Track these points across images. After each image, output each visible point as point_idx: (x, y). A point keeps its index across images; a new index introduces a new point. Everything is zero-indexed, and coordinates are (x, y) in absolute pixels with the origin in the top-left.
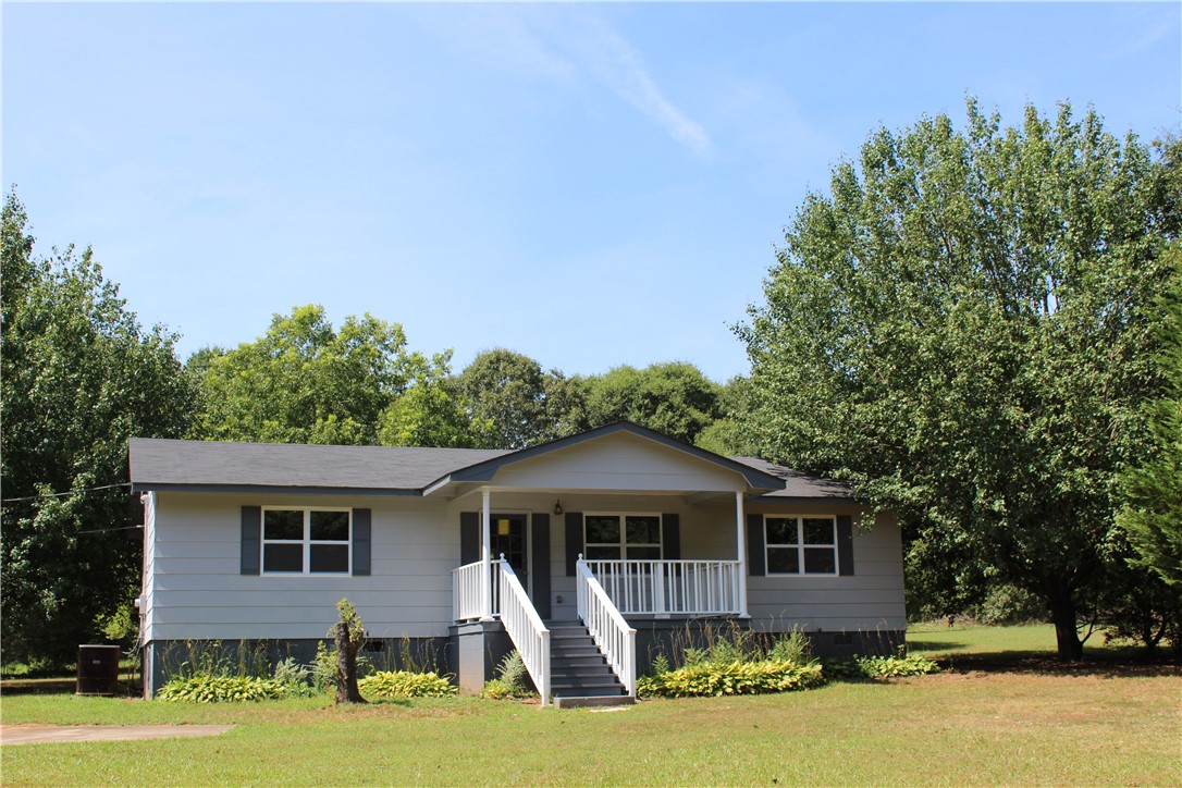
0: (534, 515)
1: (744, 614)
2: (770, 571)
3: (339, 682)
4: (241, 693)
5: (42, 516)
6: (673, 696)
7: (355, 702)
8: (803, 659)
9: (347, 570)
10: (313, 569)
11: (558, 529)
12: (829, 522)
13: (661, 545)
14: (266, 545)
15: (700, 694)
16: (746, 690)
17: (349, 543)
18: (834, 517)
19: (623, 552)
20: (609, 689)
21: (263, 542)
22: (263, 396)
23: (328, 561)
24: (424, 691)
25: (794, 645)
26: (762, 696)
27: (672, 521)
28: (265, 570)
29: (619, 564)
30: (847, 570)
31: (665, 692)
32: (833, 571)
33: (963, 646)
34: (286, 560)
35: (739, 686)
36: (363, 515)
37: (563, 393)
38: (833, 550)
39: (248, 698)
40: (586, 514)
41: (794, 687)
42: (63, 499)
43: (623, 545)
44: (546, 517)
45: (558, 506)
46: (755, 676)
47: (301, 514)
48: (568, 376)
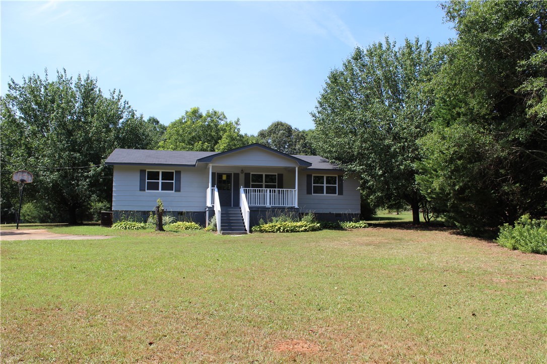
0: (234, 174)
1: (296, 206)
2: (314, 193)
3: (157, 224)
4: (134, 227)
5: (91, 173)
6: (263, 232)
7: (160, 231)
8: (313, 222)
9: (173, 190)
10: (162, 190)
11: (242, 178)
12: (336, 177)
13: (276, 184)
14: (148, 182)
15: (272, 232)
16: (287, 231)
17: (174, 181)
18: (337, 176)
19: (264, 186)
20: (241, 229)
21: (147, 181)
22: (181, 136)
23: (167, 187)
24: (189, 228)
25: (310, 217)
26: (293, 233)
27: (281, 176)
28: (147, 189)
29: (260, 190)
30: (341, 193)
31: (261, 231)
32: (336, 194)
33: (401, 219)
34: (154, 187)
35: (286, 229)
36: (178, 173)
37: (298, 135)
38: (336, 187)
39: (135, 229)
40: (251, 173)
41: (305, 231)
42: (98, 167)
43: (264, 184)
44: (238, 174)
45: (242, 171)
46: (292, 226)
47: (158, 172)
48: (301, 130)
